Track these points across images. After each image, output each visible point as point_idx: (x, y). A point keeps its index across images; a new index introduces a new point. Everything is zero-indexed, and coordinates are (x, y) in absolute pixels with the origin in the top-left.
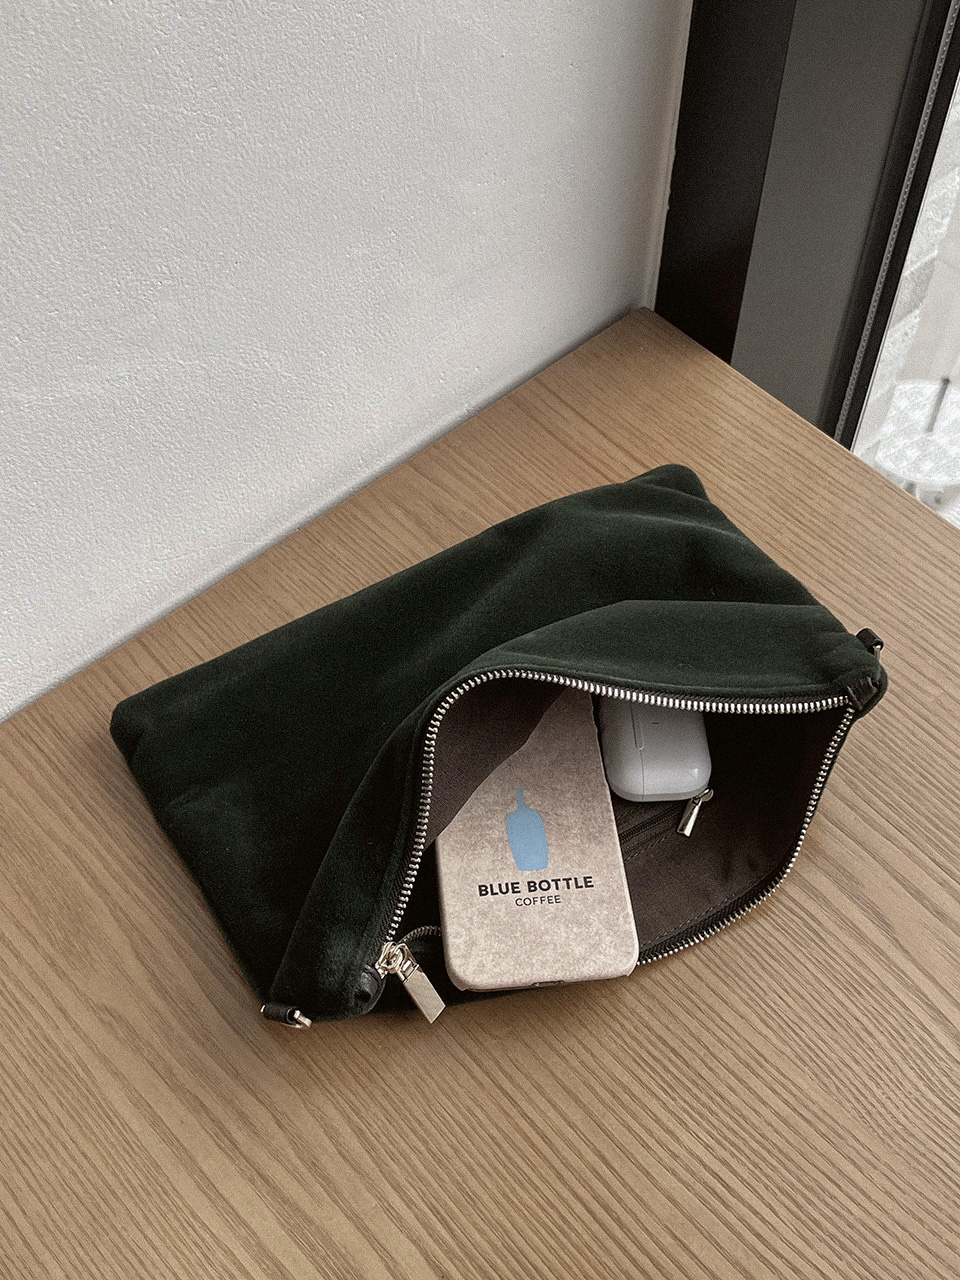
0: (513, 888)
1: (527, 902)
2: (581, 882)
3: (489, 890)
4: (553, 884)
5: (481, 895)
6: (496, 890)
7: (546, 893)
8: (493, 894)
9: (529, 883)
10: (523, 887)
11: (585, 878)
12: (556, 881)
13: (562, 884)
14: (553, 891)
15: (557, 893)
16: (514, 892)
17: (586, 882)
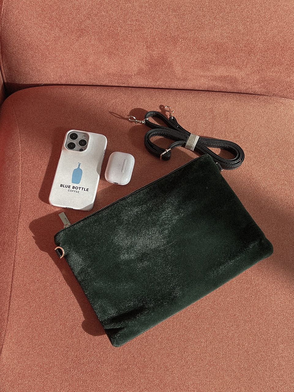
0: (69, 187)
1: (71, 191)
2: (86, 189)
3: (63, 186)
4: (79, 188)
5: (61, 186)
6: (65, 186)
7: (77, 190)
8: (63, 187)
9: (73, 186)
10: (71, 187)
11: (87, 189)
12: (80, 188)
13: (81, 189)
14: (78, 190)
15: (79, 190)
16: (69, 188)
17: (87, 190)
